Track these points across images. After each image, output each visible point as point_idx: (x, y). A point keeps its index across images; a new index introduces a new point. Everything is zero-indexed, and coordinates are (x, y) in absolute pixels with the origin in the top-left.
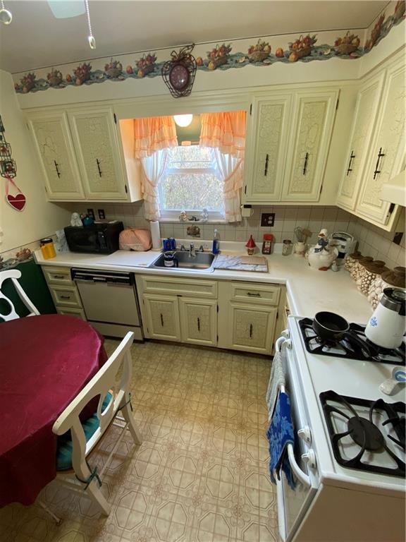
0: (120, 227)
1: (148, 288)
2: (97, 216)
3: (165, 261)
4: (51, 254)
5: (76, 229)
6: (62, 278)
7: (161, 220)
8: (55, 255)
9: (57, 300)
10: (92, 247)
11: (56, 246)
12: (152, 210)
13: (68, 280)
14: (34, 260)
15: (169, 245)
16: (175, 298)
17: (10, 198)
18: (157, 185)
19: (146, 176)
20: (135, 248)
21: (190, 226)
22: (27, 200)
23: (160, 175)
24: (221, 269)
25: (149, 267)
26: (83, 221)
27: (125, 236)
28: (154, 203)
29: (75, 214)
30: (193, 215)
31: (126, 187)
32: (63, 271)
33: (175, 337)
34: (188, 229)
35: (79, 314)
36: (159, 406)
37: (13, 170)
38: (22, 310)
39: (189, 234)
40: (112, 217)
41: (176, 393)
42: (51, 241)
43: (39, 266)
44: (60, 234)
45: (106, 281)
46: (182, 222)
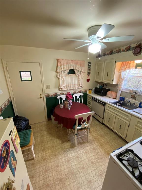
0: (109, 90)
1: (108, 109)
2: (104, 86)
3: (117, 103)
4: (90, 93)
5: (97, 88)
6: (90, 98)
7: (122, 91)
8: (91, 93)
9: (88, 103)
10: (99, 93)
11: (92, 91)
12: (120, 87)
13: (91, 99)
14: (86, 93)
15: (122, 99)
16: (115, 115)
17: (87, 79)
18: (124, 80)
19: (121, 77)
20: (110, 97)
21: (133, 95)
22: (90, 80)
23: (126, 77)
24: (135, 112)
25: (111, 103)
26: (100, 87)
27: (109, 93)
28: (121, 85)
29: (99, 85)
30: (135, 91)
31: (113, 80)
32: (91, 97)
33: (111, 127)
34: (132, 96)
35: (90, 108)
36: (97, 140)
37: (90, 74)
38: (81, 102)
39: (131, 97)
40: (108, 87)
41: (103, 141)
42: (91, 90)
43: (87, 95)
44: (94, 89)
45: (98, 102)
46: (130, 93)
